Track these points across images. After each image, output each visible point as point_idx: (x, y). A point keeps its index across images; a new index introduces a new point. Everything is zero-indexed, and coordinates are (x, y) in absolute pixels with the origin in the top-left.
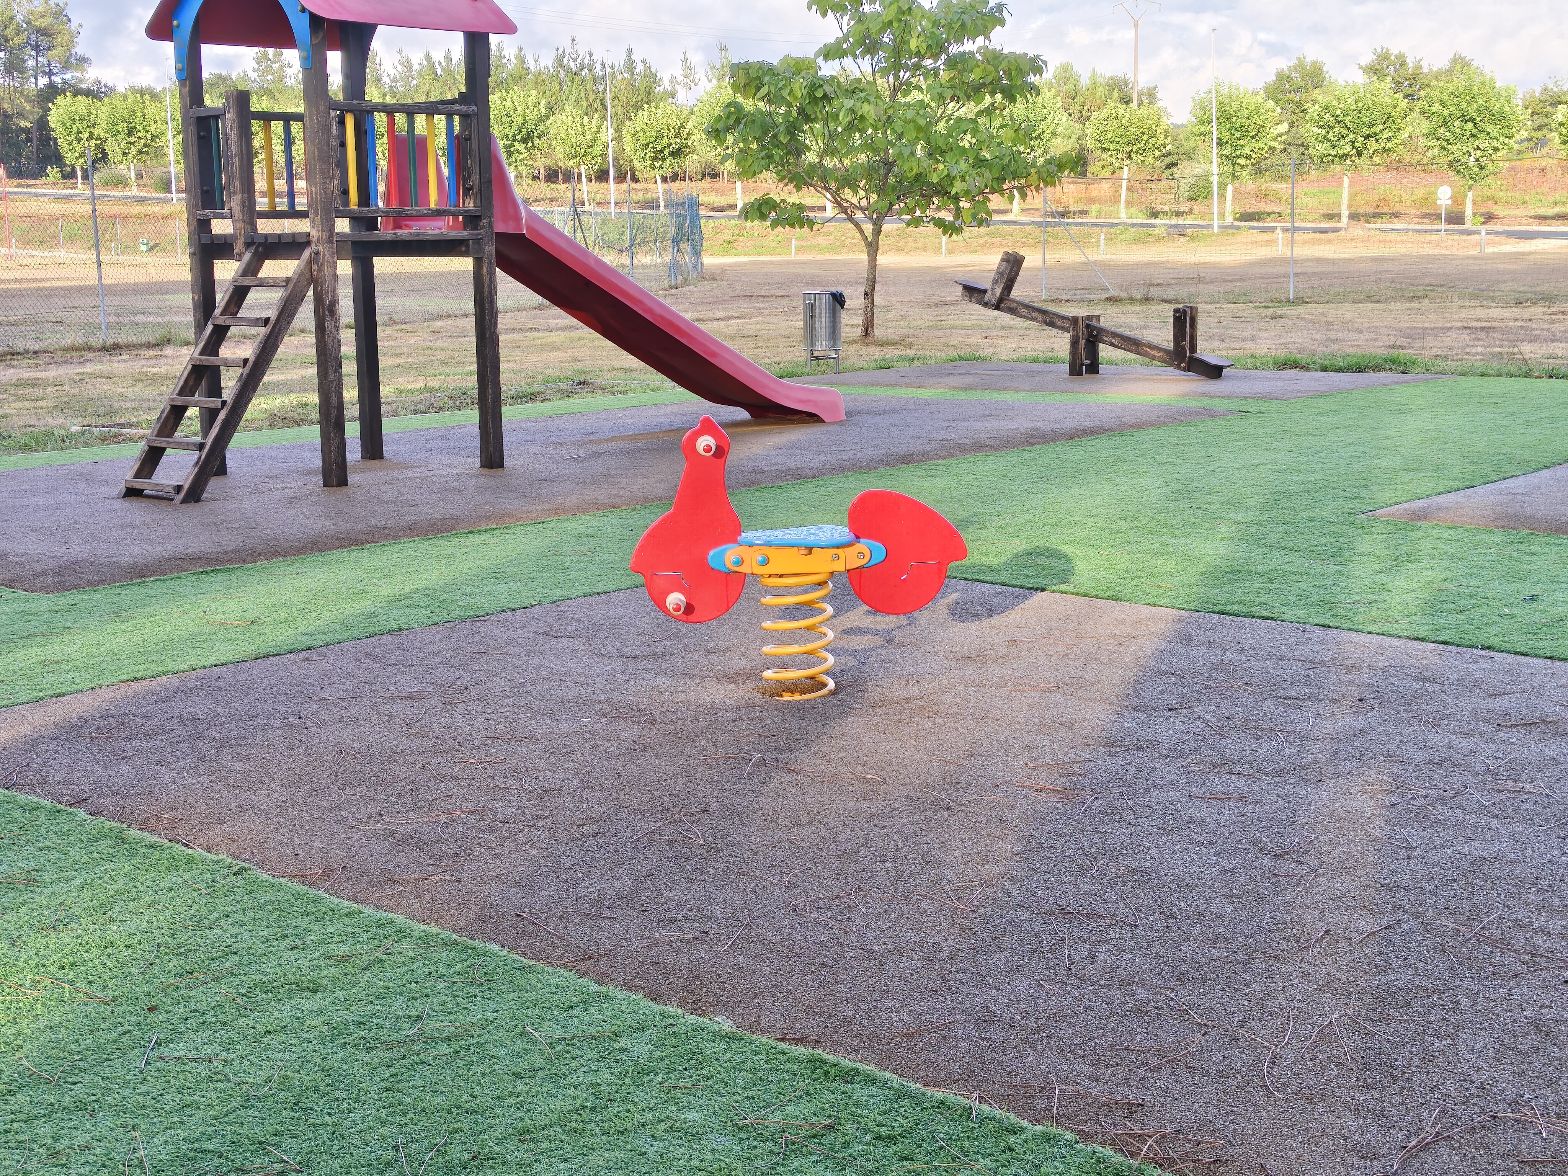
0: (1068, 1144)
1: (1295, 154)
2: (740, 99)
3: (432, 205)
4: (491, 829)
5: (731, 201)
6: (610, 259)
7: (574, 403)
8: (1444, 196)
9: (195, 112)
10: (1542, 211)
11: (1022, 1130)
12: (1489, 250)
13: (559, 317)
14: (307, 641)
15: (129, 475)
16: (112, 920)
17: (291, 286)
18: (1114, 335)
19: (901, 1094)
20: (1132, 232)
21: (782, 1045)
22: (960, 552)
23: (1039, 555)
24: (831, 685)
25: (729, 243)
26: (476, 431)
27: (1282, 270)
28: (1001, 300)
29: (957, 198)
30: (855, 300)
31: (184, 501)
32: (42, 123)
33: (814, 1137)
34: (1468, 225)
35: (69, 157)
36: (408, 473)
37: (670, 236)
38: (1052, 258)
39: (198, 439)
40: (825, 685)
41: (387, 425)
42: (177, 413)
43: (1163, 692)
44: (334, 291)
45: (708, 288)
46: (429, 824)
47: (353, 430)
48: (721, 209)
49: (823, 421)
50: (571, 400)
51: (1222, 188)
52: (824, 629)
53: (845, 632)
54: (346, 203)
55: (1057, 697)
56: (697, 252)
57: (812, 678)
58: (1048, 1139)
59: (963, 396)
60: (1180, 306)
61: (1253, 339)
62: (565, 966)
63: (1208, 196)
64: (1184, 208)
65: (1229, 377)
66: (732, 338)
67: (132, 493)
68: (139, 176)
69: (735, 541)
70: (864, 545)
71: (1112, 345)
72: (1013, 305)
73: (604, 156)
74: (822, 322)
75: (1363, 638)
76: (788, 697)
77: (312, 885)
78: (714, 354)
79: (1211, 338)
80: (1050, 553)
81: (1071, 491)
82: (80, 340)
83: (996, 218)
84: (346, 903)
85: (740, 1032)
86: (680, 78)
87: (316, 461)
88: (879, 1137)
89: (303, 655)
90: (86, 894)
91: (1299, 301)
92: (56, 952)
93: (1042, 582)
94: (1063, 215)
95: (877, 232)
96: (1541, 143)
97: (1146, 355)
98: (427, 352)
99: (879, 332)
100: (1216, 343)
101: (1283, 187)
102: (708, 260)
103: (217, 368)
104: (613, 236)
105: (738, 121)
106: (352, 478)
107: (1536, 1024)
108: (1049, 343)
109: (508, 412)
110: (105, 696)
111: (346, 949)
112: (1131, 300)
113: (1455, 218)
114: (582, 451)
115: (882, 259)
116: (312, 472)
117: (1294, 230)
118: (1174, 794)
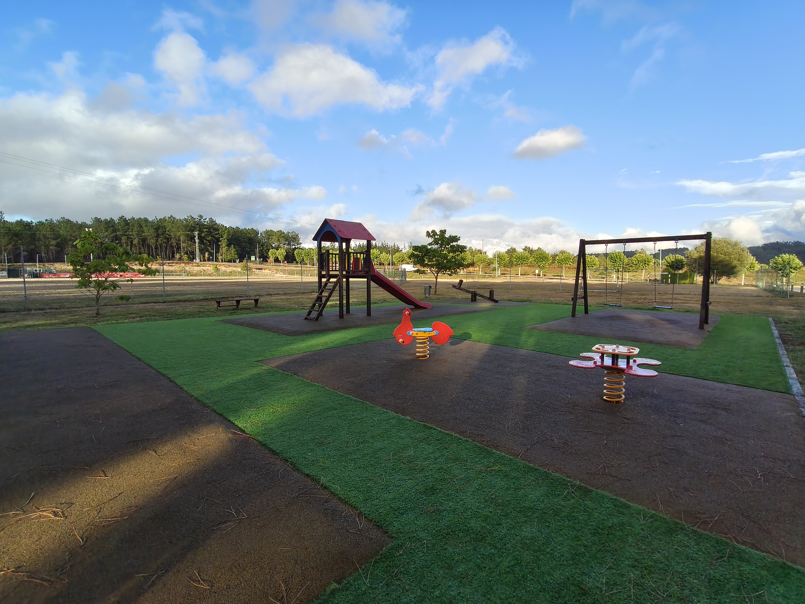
0: (470, 442)
1: (511, 263)
2: (414, 252)
3: (360, 269)
4: (367, 381)
6: (390, 279)
7: (383, 304)
8: (537, 272)
9: (320, 253)
10: (554, 275)
11: (462, 439)
12: (545, 281)
13: (381, 289)
14: (336, 346)
15: (306, 316)
16: (301, 396)
17: (335, 283)
18: (479, 294)
19: (440, 432)
20: (482, 276)
21: (419, 422)
23: (466, 334)
24: (428, 356)
25: (411, 277)
26: (366, 309)
27: (508, 284)
28: (459, 288)
29: (451, 270)
30: (433, 287)
31: (315, 320)
32: (293, 254)
33: (425, 439)
34: (541, 277)
35: (297, 260)
36: (355, 316)
37: (401, 275)
38: (468, 281)
39: (318, 309)
41: (351, 307)
42: (314, 305)
43: (487, 359)
44: (342, 284)
45: (407, 284)
46: (357, 380)
47: (345, 308)
49: (427, 308)
51: (498, 269)
53: (431, 347)
54: (345, 269)
55: (469, 360)
56: (405, 278)
57: (425, 355)
58: (467, 441)
59: (452, 305)
60: (491, 290)
61: (504, 296)
62: (380, 406)
63: (496, 270)
64: (491, 272)
65: (499, 302)
66: (411, 293)
67: (306, 319)
68: (309, 263)
69: (412, 330)
70: (434, 332)
71: (479, 296)
72: (461, 289)
73: (390, 261)
74: (427, 291)
75: (523, 350)
76: (420, 358)
77: (336, 390)
78: (409, 296)
79: (496, 295)
80: (468, 333)
81: (471, 322)
82: (298, 292)
83: (459, 273)
84: (341, 394)
85: (411, 420)
86: (403, 248)
87: (338, 314)
88: (436, 440)
89: (335, 348)
90: (296, 391)
91: (511, 289)
92: (291, 401)
93: (466, 339)
94: (470, 273)
95: (437, 275)
96: (554, 263)
97: (484, 298)
98: (358, 295)
99: (437, 293)
100: (497, 296)
101: (509, 269)
102: (407, 279)
103: (322, 297)
104: (391, 275)
105: (413, 256)
106: (344, 317)
107: (555, 422)
108: (468, 296)
109: (372, 306)
110: (301, 355)
111: (341, 402)
112: (482, 288)
113: (539, 275)
114: (384, 313)
115: (438, 280)
116: (337, 316)
117: (511, 277)
118: (489, 378)
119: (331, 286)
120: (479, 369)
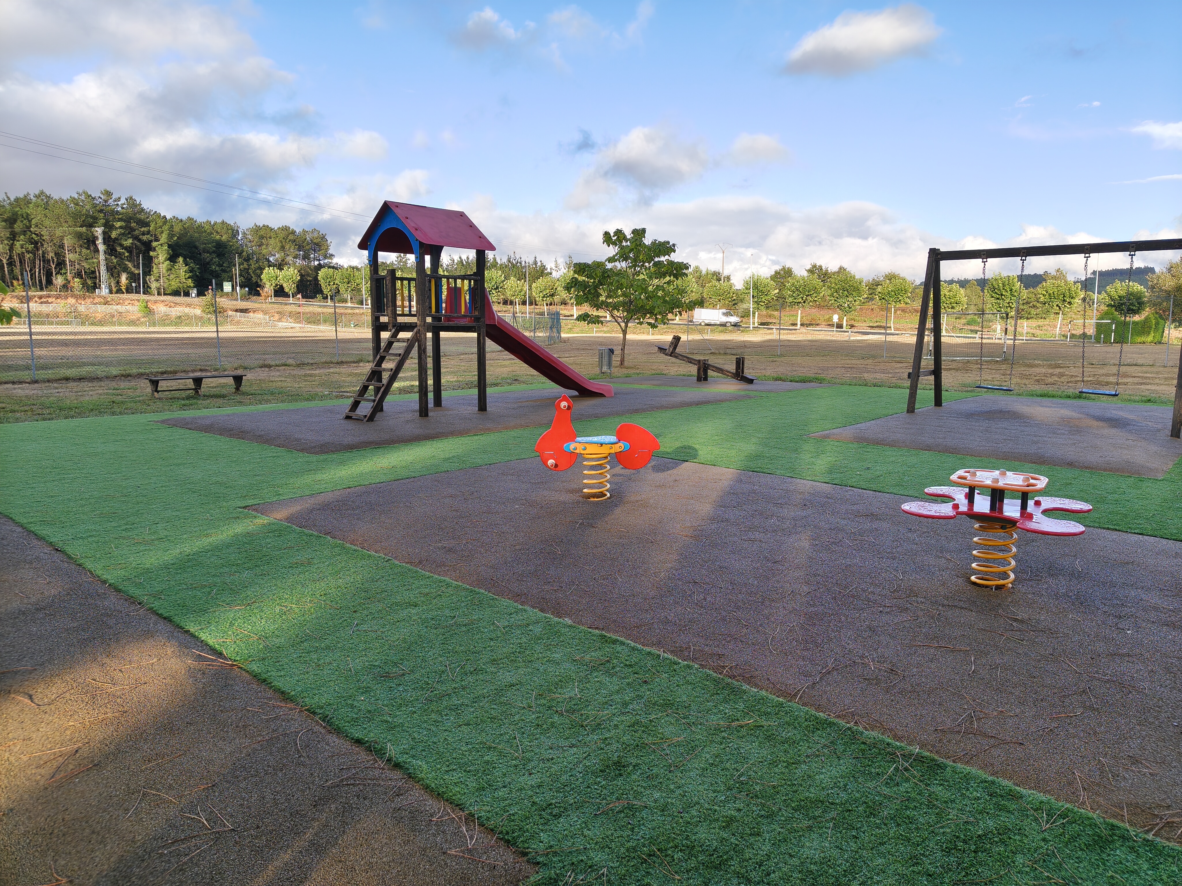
0: (696, 669)
1: (781, 301)
2: (576, 276)
3: (463, 314)
4: (482, 547)
5: (572, 314)
6: (527, 334)
7: (513, 388)
8: (835, 318)
9: (375, 277)
10: (871, 325)
11: (679, 663)
12: (852, 338)
13: (507, 355)
14: (413, 475)
15: (347, 411)
16: (340, 578)
17: (409, 342)
18: (714, 367)
19: (633, 649)
20: (721, 329)
21: (590, 630)
22: (657, 447)
23: (686, 448)
24: (608, 495)
25: (571, 329)
26: (477, 397)
27: (776, 344)
28: (672, 353)
29: (656, 315)
30: (618, 351)
31: (367, 421)
32: (316, 279)
33: (602, 664)
34: (844, 329)
35: (325, 291)
36: (450, 412)
37: (549, 326)
38: (691, 337)
39: (373, 398)
40: (606, 495)
41: (444, 394)
42: (365, 388)
43: (731, 500)
44: (425, 344)
45: (562, 346)
46: (458, 544)
47: (431, 396)
48: (568, 316)
49: (605, 397)
50: (512, 386)
51: (754, 313)
52: (606, 474)
53: (613, 475)
54: (431, 312)
55: (692, 501)
56: (559, 332)
57: (601, 492)
58: (689, 667)
59: (657, 388)
60: (738, 357)
61: (765, 369)
62: (508, 599)
63: (749, 316)
65: (756, 384)
66: (572, 364)
67: (348, 417)
68: (351, 298)
69: (574, 441)
70: (621, 444)
71: (713, 370)
72: (677, 355)
73: (525, 296)
74: (605, 360)
75: (805, 481)
76: (592, 499)
77: (415, 566)
78: (566, 371)
79: (749, 368)
80: (690, 447)
81: (697, 425)
82: (329, 360)
83: (670, 322)
84: (427, 573)
85: (574, 625)
86: (554, 268)
87: (417, 407)
88: (626, 665)
89: (412, 480)
90: (330, 568)
91: (782, 355)
92: (319, 589)
93: (686, 458)
95: (626, 326)
96: (872, 299)
97: (725, 374)
98: (458, 367)
99: (626, 363)
100: (751, 371)
101: (776, 313)
102: (563, 335)
103: (381, 372)
104: (528, 325)
105: (576, 285)
106: (430, 414)
107: (870, 628)
108: (689, 369)
109: (489, 390)
110: (338, 493)
111: (427, 590)
112: (720, 354)
113: (840, 326)
114: (516, 406)
115: (628, 336)
116: (416, 411)
117: (780, 329)
118: (735, 539)
119: (400, 348)
120: (713, 522)
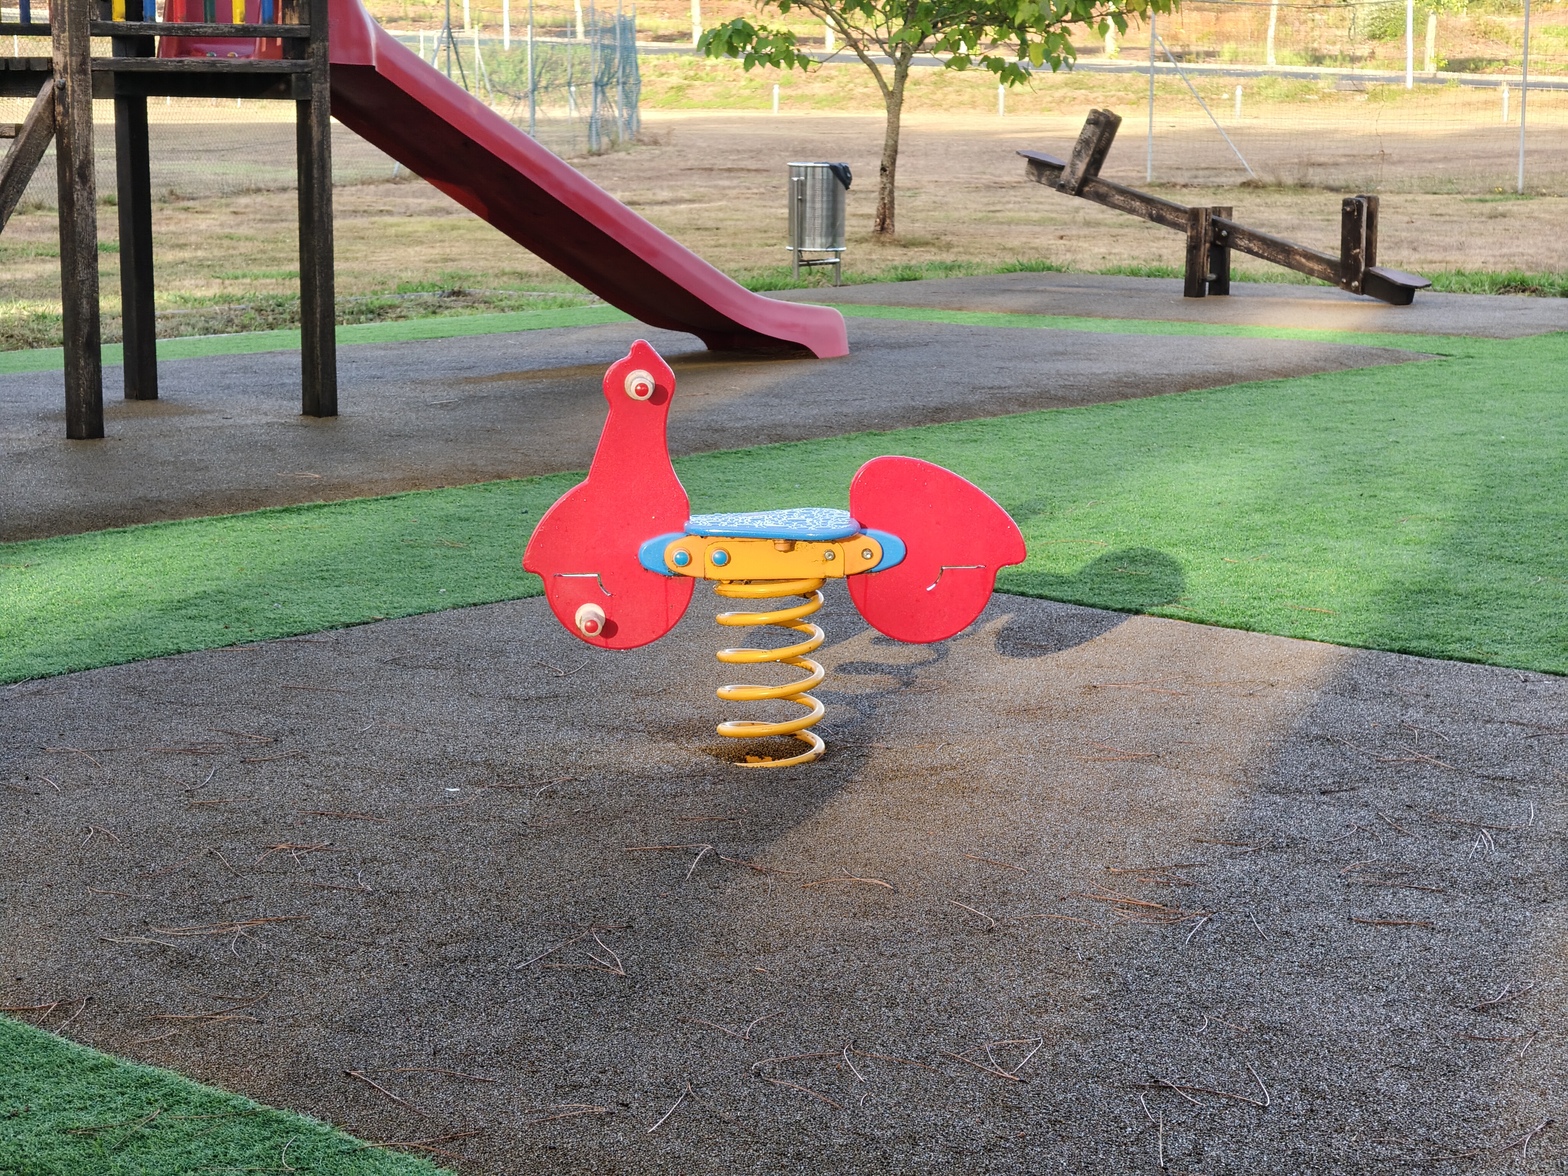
3: (237, 21)
4: (311, 947)
5: (683, 28)
6: (503, 109)
7: (443, 323)
14: (39, 666)
17: (22, 137)
18: (1252, 236)
20: (1284, 85)
22: (1018, 554)
23: (1133, 561)
24: (819, 745)
25: (680, 88)
26: (298, 360)
27: (1507, 145)
28: (1085, 181)
29: (1021, 30)
36: (193, 421)
37: (591, 77)
38: (1162, 121)
40: (809, 746)
41: (164, 348)
43: (1312, 766)
44: (88, 145)
45: (646, 156)
46: (216, 937)
48: (669, 39)
49: (814, 356)
50: (438, 319)
51: (1420, 21)
52: (811, 663)
53: (842, 668)
54: (108, 13)
56: (631, 102)
57: (792, 735)
59: (1024, 323)
60: (1353, 196)
61: (1461, 247)
62: (415, 1150)
63: (1398, 34)
64: (1363, 50)
65: (1424, 304)
66: (681, 230)
69: (680, 529)
70: (871, 540)
71: (1249, 251)
72: (1103, 190)
74: (816, 210)
76: (754, 764)
77: (44, 1024)
78: (654, 253)
79: (1397, 245)
80: (1150, 558)
81: (1183, 468)
83: (1081, 60)
84: (92, 1052)
87: (58, 401)
89: (33, 686)
91: (1529, 192)
93: (1135, 602)
94: (1179, 57)
95: (902, 76)
97: (1299, 268)
98: (226, 242)
99: (901, 226)
100: (1405, 253)
101: (1511, 22)
102: (648, 115)
104: (506, 75)
106: (111, 427)
108: (1155, 248)
111: (89, 1119)
112: (1280, 186)
114: (453, 395)
115: (906, 119)
116: (47, 417)
117: (1526, 86)
118: (1325, 917)
120: (1238, 849)
